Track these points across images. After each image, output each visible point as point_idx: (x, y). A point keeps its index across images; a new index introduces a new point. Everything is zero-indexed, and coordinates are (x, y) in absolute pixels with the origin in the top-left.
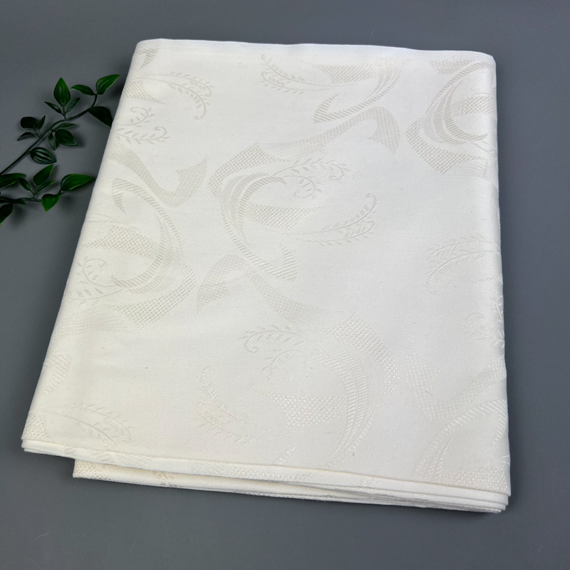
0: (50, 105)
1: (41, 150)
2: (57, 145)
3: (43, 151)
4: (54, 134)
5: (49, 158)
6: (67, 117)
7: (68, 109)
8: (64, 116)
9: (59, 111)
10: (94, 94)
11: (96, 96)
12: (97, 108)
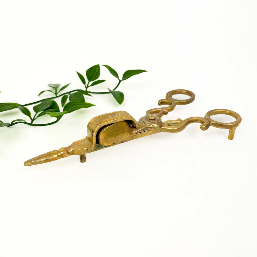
0: (79, 75)
6: (89, 90)
8: (87, 88)
9: (84, 82)
10: (119, 80)
11: (120, 81)
12: (117, 92)
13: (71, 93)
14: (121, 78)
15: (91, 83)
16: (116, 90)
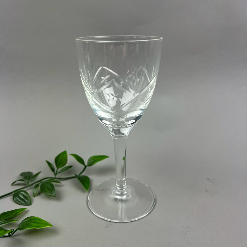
0: (49, 163)
1: (23, 193)
2: (39, 194)
3: (25, 194)
4: (40, 184)
5: (27, 201)
6: (58, 176)
7: (61, 170)
8: (55, 175)
9: (53, 170)
10: (85, 165)
11: (86, 167)
12: (83, 176)
13: (42, 181)
14: (86, 164)
15: (59, 170)
16: (82, 174)
